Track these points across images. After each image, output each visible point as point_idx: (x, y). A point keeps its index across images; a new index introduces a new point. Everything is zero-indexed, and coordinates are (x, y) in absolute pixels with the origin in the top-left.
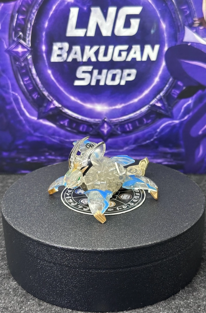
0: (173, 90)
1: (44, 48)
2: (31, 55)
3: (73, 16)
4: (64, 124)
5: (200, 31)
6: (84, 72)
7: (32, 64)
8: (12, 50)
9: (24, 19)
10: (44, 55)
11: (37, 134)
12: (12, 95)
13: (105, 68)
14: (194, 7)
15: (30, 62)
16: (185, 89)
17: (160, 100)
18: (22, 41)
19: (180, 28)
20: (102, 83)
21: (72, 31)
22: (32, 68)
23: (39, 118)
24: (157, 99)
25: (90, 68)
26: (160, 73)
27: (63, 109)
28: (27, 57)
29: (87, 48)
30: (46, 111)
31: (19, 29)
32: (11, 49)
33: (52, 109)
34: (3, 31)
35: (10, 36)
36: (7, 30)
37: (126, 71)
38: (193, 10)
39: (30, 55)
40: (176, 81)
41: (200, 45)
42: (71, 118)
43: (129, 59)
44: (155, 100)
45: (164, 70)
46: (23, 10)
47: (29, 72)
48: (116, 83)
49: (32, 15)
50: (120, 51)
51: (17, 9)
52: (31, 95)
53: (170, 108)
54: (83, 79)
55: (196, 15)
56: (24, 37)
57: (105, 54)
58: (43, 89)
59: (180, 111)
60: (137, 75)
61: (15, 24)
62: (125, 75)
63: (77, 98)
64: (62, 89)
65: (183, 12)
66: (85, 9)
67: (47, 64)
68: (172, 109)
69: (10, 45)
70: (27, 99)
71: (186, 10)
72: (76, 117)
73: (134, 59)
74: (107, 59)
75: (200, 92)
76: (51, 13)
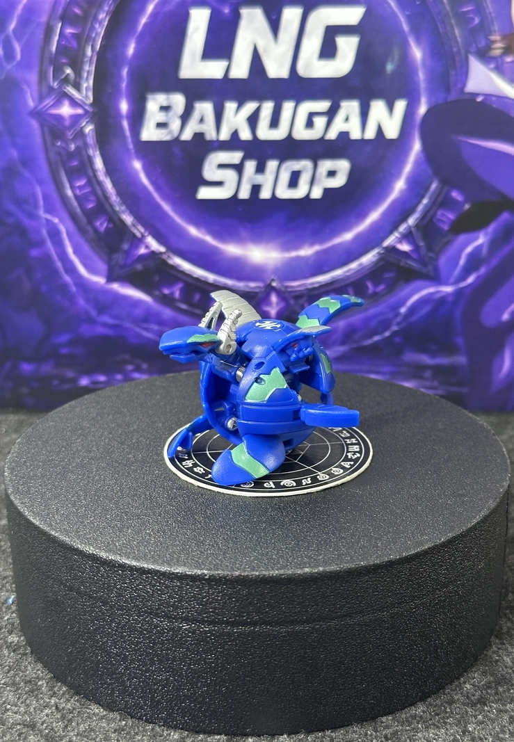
0: (439, 213)
1: (124, 106)
2: (92, 123)
3: (197, 29)
4: (172, 294)
5: (506, 65)
6: (221, 166)
7: (95, 147)
8: (46, 110)
9: (76, 37)
10: (125, 124)
11: (106, 319)
12: (44, 221)
13: (273, 157)
14: (490, 7)
15: (91, 140)
16: (470, 209)
17: (407, 236)
18: (71, 90)
19: (457, 59)
20: (265, 194)
21: (194, 65)
22: (94, 155)
23: (110, 279)
24: (400, 233)
25: (235, 157)
26: (408, 168)
27: (169, 257)
28: (82, 128)
29: (230, 106)
30: (129, 262)
31: (64, 61)
32: (44, 109)
33: (142, 258)
34: (25, 64)
35: (42, 76)
36: (35, 62)
37: (326, 165)
38: (489, 16)
39: (89, 124)
40: (446, 188)
41: (506, 100)
42: (189, 280)
43: (332, 135)
44: (396, 235)
45: (417, 163)
46: (77, 15)
47: (88, 165)
48: (300, 193)
49: (97, 26)
50: (311, 116)
51: (60, 11)
52: (90, 222)
53: (431, 254)
54: (219, 184)
55: (496, 27)
56: (78, 80)
57: (274, 123)
58: (120, 208)
59: (457, 263)
60: (352, 175)
61: (54, 48)
62: (321, 173)
63: (203, 231)
64: (166, 207)
65: (463, 19)
66: (227, 11)
67: (131, 146)
68: (437, 259)
69: (41, 98)
70: (82, 231)
71: (471, 16)
72: (202, 276)
73: (344, 135)
74: (279, 134)
75: (505, 216)
76: (143, 20)
